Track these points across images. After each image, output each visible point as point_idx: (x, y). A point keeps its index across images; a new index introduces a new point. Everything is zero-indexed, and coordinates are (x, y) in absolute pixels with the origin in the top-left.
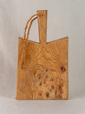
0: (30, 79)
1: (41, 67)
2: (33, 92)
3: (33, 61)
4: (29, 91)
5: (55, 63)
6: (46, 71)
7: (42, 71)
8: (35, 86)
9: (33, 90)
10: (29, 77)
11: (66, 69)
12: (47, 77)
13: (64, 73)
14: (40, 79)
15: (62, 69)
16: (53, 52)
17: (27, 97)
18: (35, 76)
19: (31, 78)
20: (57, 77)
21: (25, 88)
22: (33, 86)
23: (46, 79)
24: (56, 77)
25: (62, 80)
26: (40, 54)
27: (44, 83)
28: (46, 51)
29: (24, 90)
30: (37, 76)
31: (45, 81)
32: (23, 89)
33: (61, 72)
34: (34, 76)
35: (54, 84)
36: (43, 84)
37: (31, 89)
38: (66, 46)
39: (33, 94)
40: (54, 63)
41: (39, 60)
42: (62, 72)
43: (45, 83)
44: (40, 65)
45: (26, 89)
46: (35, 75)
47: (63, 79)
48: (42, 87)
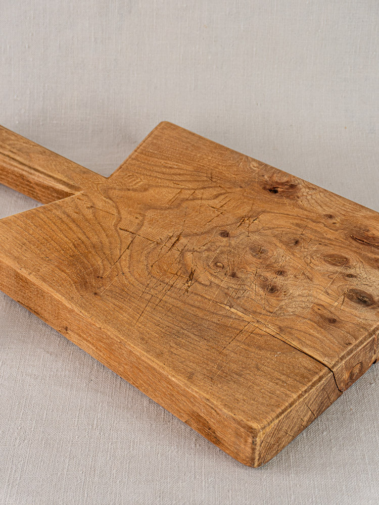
0: (197, 304)
1: (183, 240)
2: (286, 337)
3: (125, 246)
4: (260, 348)
5: (221, 194)
6: (225, 239)
7: (208, 250)
8: (254, 312)
9: (272, 330)
10: (180, 304)
11: (287, 182)
12: (258, 251)
13: (299, 195)
14: (239, 275)
15: (274, 191)
16: (167, 177)
17: (290, 381)
18: (207, 283)
19: (199, 302)
20: (295, 221)
21: (224, 351)
22: (247, 318)
23: (265, 259)
24: (297, 225)
25: (331, 217)
26: (119, 213)
27: (280, 278)
28: (135, 190)
29: (234, 366)
30: (216, 277)
31: (269, 267)
32: (220, 367)
33: (286, 201)
34: (199, 287)
35: (322, 248)
36: (279, 281)
37: (261, 336)
38: (187, 138)
39: (295, 343)
40: (216, 196)
41: (144, 228)
42: (292, 199)
43: (281, 273)
44: (174, 239)
45: (232, 355)
46: (200, 280)
47: (329, 211)
48: (295, 291)
